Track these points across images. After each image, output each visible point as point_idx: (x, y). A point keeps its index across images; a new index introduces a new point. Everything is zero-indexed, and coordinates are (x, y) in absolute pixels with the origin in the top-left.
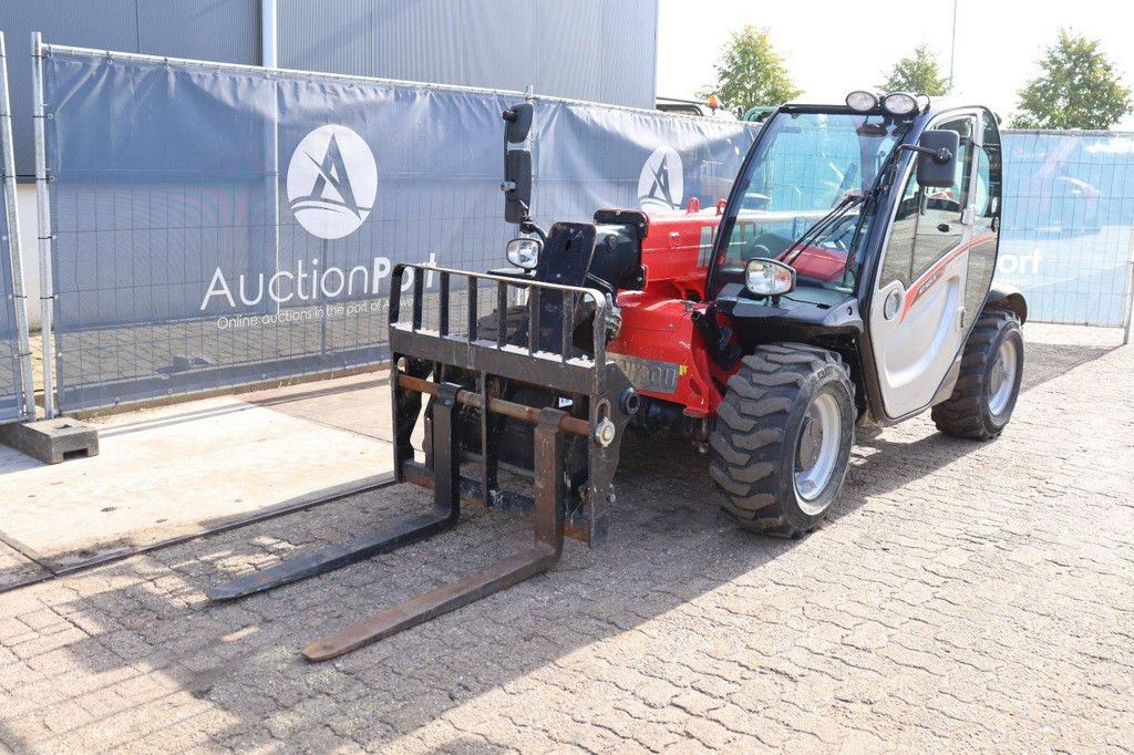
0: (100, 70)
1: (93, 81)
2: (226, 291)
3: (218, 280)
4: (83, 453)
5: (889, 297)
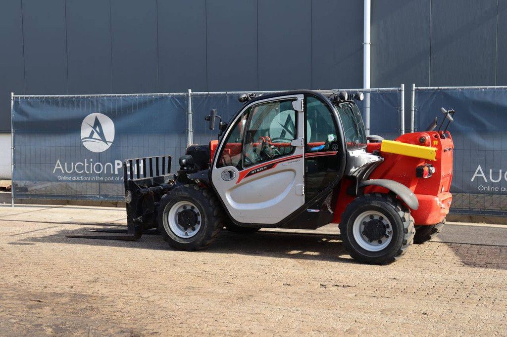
5: (224, 172)
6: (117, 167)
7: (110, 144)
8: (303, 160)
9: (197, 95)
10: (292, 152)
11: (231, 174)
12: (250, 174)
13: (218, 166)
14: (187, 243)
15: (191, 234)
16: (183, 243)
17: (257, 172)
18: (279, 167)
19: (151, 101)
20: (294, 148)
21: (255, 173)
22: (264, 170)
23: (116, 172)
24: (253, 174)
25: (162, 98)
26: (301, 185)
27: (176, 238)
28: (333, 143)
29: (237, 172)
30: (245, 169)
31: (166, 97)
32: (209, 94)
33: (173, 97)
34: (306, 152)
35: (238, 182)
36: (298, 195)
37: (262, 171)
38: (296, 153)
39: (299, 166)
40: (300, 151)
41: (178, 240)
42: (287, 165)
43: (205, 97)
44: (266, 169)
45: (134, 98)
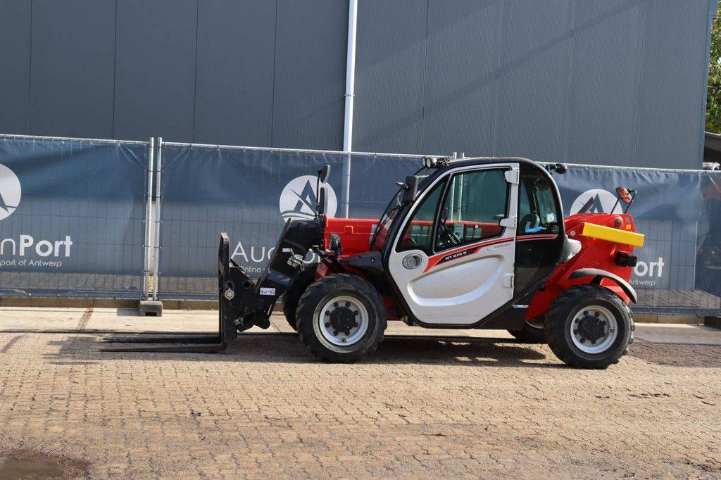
0: (186, 151)
1: (183, 156)
2: (243, 253)
3: (239, 248)
4: (154, 314)
5: (407, 257)
6: (23, 245)
7: (11, 211)
8: (513, 243)
9: (172, 146)
10: (500, 234)
11: (417, 260)
12: (444, 260)
13: (398, 250)
14: (345, 352)
15: (352, 340)
16: (342, 352)
17: (453, 258)
18: (483, 252)
19: (86, 151)
20: (503, 228)
21: (450, 259)
22: (463, 255)
23: (22, 253)
24: (448, 260)
25: (106, 146)
26: (509, 274)
27: (331, 346)
28: (552, 224)
29: (425, 258)
30: (436, 255)
31: (113, 146)
32: (191, 146)
33: (123, 146)
34: (517, 234)
35: (426, 271)
36: (504, 287)
37: (460, 257)
38: (506, 235)
39: (509, 251)
40: (510, 233)
41: (333, 349)
42: (493, 249)
43: (185, 149)
44: (465, 255)
45: (58, 143)
